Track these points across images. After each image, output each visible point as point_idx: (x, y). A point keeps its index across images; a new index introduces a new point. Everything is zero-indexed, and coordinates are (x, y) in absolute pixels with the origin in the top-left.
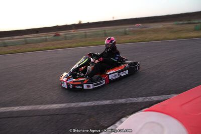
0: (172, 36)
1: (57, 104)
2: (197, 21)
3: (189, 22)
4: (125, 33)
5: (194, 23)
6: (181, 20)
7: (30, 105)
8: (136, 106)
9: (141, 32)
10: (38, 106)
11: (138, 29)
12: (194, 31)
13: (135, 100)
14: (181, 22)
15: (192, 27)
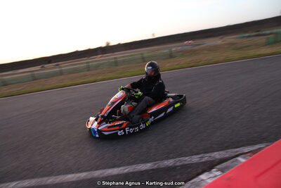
0: (236, 55)
1: (73, 173)
2: (268, 32)
3: (258, 33)
4: (171, 56)
5: (265, 35)
6: (246, 32)
7: (33, 177)
8: (189, 170)
9: (192, 52)
10: (45, 179)
11: (189, 48)
12: (266, 45)
13: (188, 160)
14: (247, 35)
15: (262, 40)
